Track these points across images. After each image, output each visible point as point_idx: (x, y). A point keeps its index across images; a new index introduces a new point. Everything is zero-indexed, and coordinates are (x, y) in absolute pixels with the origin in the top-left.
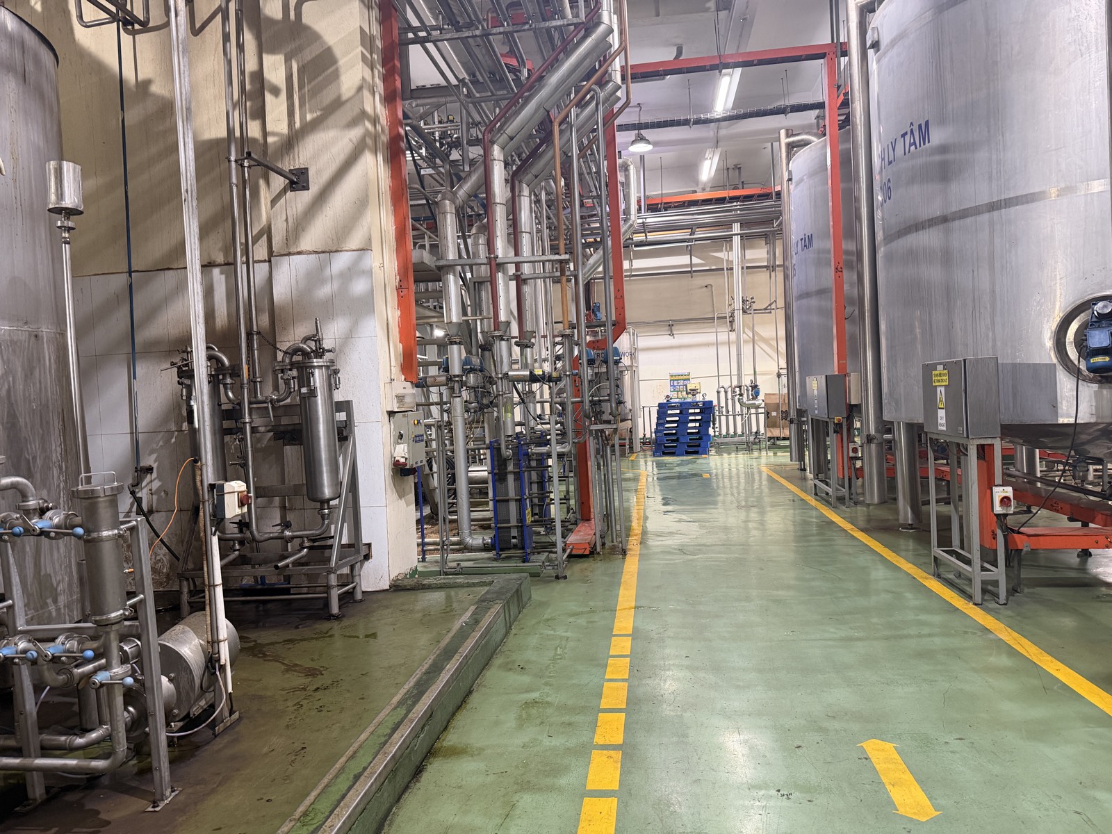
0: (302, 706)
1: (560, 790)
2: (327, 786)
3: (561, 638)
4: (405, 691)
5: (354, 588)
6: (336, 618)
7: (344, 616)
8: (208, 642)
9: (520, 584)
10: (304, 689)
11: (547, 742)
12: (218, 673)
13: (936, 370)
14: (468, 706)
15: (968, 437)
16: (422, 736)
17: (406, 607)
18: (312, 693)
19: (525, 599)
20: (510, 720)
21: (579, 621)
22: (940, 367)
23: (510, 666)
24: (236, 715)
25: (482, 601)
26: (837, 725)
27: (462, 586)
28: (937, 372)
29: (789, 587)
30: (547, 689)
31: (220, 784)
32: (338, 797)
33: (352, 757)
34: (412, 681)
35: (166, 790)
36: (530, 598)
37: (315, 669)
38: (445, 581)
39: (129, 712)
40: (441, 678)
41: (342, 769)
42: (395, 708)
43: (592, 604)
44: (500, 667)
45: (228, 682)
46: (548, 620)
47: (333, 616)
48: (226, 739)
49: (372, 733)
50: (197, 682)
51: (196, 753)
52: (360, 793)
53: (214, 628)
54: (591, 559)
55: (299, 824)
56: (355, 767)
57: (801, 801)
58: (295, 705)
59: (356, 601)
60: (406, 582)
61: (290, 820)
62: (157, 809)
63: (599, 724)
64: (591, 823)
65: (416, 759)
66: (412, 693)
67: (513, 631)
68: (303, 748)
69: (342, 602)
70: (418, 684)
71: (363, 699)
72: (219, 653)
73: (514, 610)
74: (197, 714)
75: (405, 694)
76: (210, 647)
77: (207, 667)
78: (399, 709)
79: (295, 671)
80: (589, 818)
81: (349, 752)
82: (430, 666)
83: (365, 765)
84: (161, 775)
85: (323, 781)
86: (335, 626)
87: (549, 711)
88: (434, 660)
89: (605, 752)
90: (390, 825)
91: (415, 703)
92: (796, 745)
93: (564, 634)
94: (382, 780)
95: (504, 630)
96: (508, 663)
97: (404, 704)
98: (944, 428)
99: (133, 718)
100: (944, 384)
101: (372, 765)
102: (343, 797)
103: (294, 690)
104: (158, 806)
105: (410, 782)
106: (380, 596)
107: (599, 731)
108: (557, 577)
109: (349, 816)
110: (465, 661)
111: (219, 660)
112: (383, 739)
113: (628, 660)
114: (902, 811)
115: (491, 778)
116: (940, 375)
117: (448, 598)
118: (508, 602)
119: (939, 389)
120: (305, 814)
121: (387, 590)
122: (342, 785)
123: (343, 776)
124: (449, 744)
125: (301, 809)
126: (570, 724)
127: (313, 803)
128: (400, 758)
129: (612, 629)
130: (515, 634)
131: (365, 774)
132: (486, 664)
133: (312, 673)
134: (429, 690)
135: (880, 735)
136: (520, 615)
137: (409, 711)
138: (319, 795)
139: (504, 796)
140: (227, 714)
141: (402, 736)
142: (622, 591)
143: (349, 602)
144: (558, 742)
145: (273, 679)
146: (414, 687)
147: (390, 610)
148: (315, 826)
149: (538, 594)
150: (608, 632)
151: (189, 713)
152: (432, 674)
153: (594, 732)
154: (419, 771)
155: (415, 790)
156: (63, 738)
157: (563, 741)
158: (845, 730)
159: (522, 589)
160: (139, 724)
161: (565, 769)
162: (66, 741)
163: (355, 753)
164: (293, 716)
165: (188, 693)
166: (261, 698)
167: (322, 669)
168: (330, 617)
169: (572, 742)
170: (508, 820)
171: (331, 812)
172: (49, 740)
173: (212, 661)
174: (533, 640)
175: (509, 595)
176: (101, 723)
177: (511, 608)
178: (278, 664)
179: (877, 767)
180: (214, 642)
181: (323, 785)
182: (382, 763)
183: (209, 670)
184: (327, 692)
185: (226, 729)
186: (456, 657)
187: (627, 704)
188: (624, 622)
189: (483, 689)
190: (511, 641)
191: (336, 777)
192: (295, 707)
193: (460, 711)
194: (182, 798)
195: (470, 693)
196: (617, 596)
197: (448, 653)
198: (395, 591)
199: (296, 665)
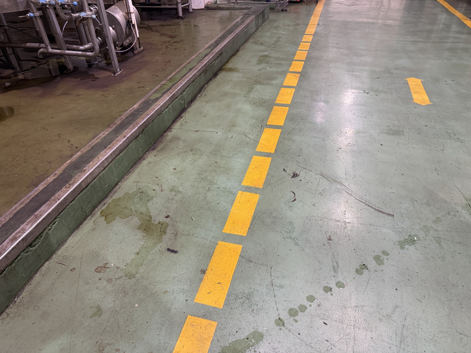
0: (168, 47)
1: (272, 85)
2: (179, 71)
3: (281, 34)
4: (210, 43)
5: (189, 6)
6: (182, 18)
7: (184, 18)
8: (126, 13)
9: (264, 10)
10: (169, 42)
11: (269, 69)
12: (132, 28)
14: (237, 55)
16: (217, 61)
17: (212, 16)
18: (172, 44)
19: (266, 17)
20: (255, 61)
21: (290, 28)
23: (256, 43)
24: (142, 48)
25: (246, 14)
26: (398, 72)
27: (237, 9)
29: (395, 20)
30: (272, 52)
31: (138, 70)
32: (183, 75)
33: (189, 63)
34: (214, 41)
35: (118, 69)
36: (268, 18)
37: (173, 36)
38: (230, 6)
39: (99, 39)
40: (226, 40)
41: (185, 67)
42: (206, 49)
43: (297, 22)
44: (252, 42)
45: (137, 32)
46: (275, 27)
47: (180, 17)
48: (139, 56)
49: (197, 56)
50: (124, 31)
51: (128, 60)
52: (192, 74)
53: (128, 7)
54: (300, 4)
55: (168, 81)
56: (190, 66)
57: (373, 95)
58: (165, 47)
59: (190, 12)
60: (212, 6)
61: (165, 80)
62: (115, 75)
63: (292, 65)
64: (283, 96)
65: (215, 70)
66: (213, 44)
67: (259, 30)
68: (169, 61)
69: (183, 13)
70: (216, 41)
71: (193, 46)
72: (131, 18)
73: (260, 21)
74: (126, 45)
75: (211, 44)
76: (127, 16)
77: (127, 25)
78: (208, 49)
79: (165, 36)
80: (282, 94)
81: (188, 61)
82: (222, 36)
83: (194, 66)
84: (115, 62)
85: (177, 70)
86: (181, 22)
87: (271, 59)
88: (223, 34)
89: (293, 74)
90: (204, 90)
91: (214, 48)
92: (377, 77)
93: (282, 33)
94: (201, 72)
95: (255, 28)
96: (255, 42)
97: (210, 48)
99: (100, 42)
101: (197, 66)
102: (185, 75)
103: (165, 42)
104: (115, 74)
105: (212, 78)
106: (200, 11)
107: (291, 67)
108: (282, 10)
109: (188, 81)
110: (237, 36)
111: (132, 22)
112: (201, 59)
113: (310, 43)
114: (415, 101)
115: (245, 79)
117: (231, 14)
118: (258, 16)
120: (171, 79)
121: (203, 9)
122: (185, 71)
123: (185, 69)
124: (228, 67)
125: (169, 77)
126: (280, 64)
127: (174, 76)
128: (208, 66)
129: (305, 32)
130: (260, 31)
131: (194, 68)
132: (246, 41)
133: (172, 37)
134: (221, 44)
135: (416, 77)
136: (263, 24)
137: (212, 50)
138: (176, 74)
139: (249, 85)
140: (138, 46)
141: (209, 58)
142: (312, 18)
143: (187, 13)
144: (274, 69)
145: (155, 38)
146: (214, 42)
147: (204, 17)
148: (175, 82)
149: (272, 16)
150: (303, 33)
151: (123, 44)
152: (222, 39)
153: (290, 67)
154: (215, 75)
155: (214, 81)
156: (75, 46)
157: (276, 69)
158: (401, 74)
159: (265, 12)
160: (104, 44)
161: (275, 78)
162: (76, 47)
163: (190, 62)
164: (165, 51)
165: (121, 35)
166: (151, 44)
167: (176, 36)
168: (179, 17)
169: (279, 70)
170: (250, 92)
171: (181, 79)
172: (70, 46)
173: (129, 22)
174: (268, 34)
175: (259, 13)
176: (88, 42)
177: (259, 19)
178: (157, 33)
179: (410, 87)
180: (129, 13)
181: (177, 71)
182: (200, 66)
183: (128, 26)
184: (178, 43)
185: (138, 53)
186: (233, 33)
187: (306, 59)
188: (311, 29)
189: (244, 50)
190: (258, 34)
191: (183, 69)
192: (166, 48)
193: (234, 56)
194: (124, 73)
195: (238, 51)
196: (310, 19)
197: (229, 32)
198: (207, 9)
199: (165, 34)
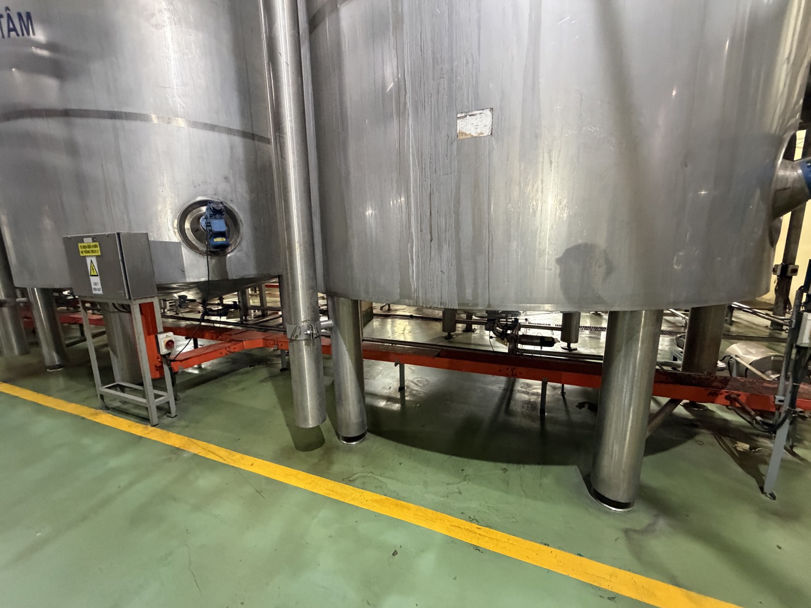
13: (83, 242)
15: (130, 298)
22: (87, 241)
28: (83, 244)
98: (101, 292)
100: (96, 254)
116: (89, 247)
119: (88, 260)
